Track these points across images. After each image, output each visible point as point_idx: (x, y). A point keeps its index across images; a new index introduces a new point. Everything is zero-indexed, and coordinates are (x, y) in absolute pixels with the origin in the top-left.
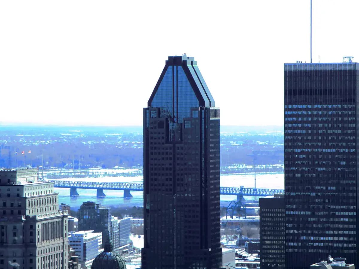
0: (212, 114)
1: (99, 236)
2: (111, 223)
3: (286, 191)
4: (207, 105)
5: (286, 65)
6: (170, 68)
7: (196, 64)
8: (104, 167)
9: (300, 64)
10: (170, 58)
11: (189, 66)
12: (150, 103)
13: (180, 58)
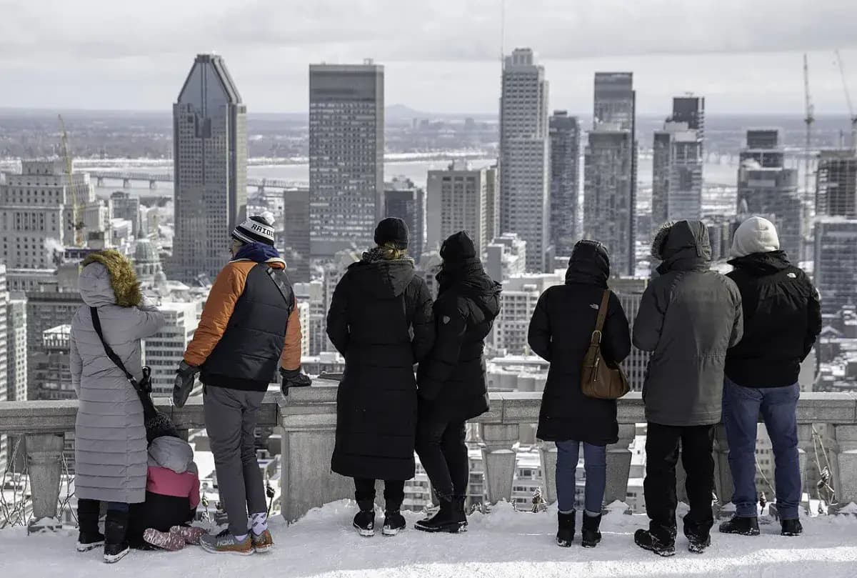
0: (239, 110)
1: (129, 224)
2: (140, 212)
3: (311, 184)
4: (234, 101)
5: (311, 66)
6: (199, 65)
7: (223, 61)
8: (129, 158)
9: (324, 66)
10: (199, 56)
11: (217, 63)
12: (179, 99)
13: (208, 56)
